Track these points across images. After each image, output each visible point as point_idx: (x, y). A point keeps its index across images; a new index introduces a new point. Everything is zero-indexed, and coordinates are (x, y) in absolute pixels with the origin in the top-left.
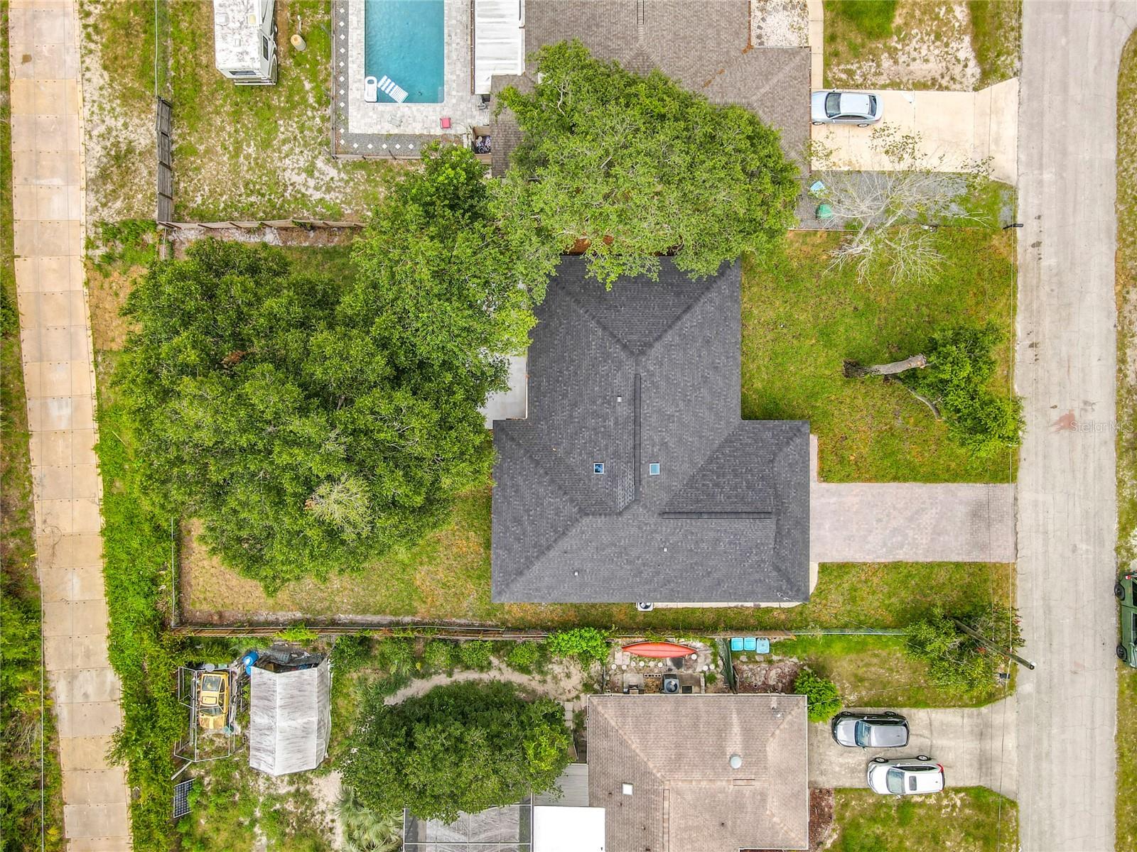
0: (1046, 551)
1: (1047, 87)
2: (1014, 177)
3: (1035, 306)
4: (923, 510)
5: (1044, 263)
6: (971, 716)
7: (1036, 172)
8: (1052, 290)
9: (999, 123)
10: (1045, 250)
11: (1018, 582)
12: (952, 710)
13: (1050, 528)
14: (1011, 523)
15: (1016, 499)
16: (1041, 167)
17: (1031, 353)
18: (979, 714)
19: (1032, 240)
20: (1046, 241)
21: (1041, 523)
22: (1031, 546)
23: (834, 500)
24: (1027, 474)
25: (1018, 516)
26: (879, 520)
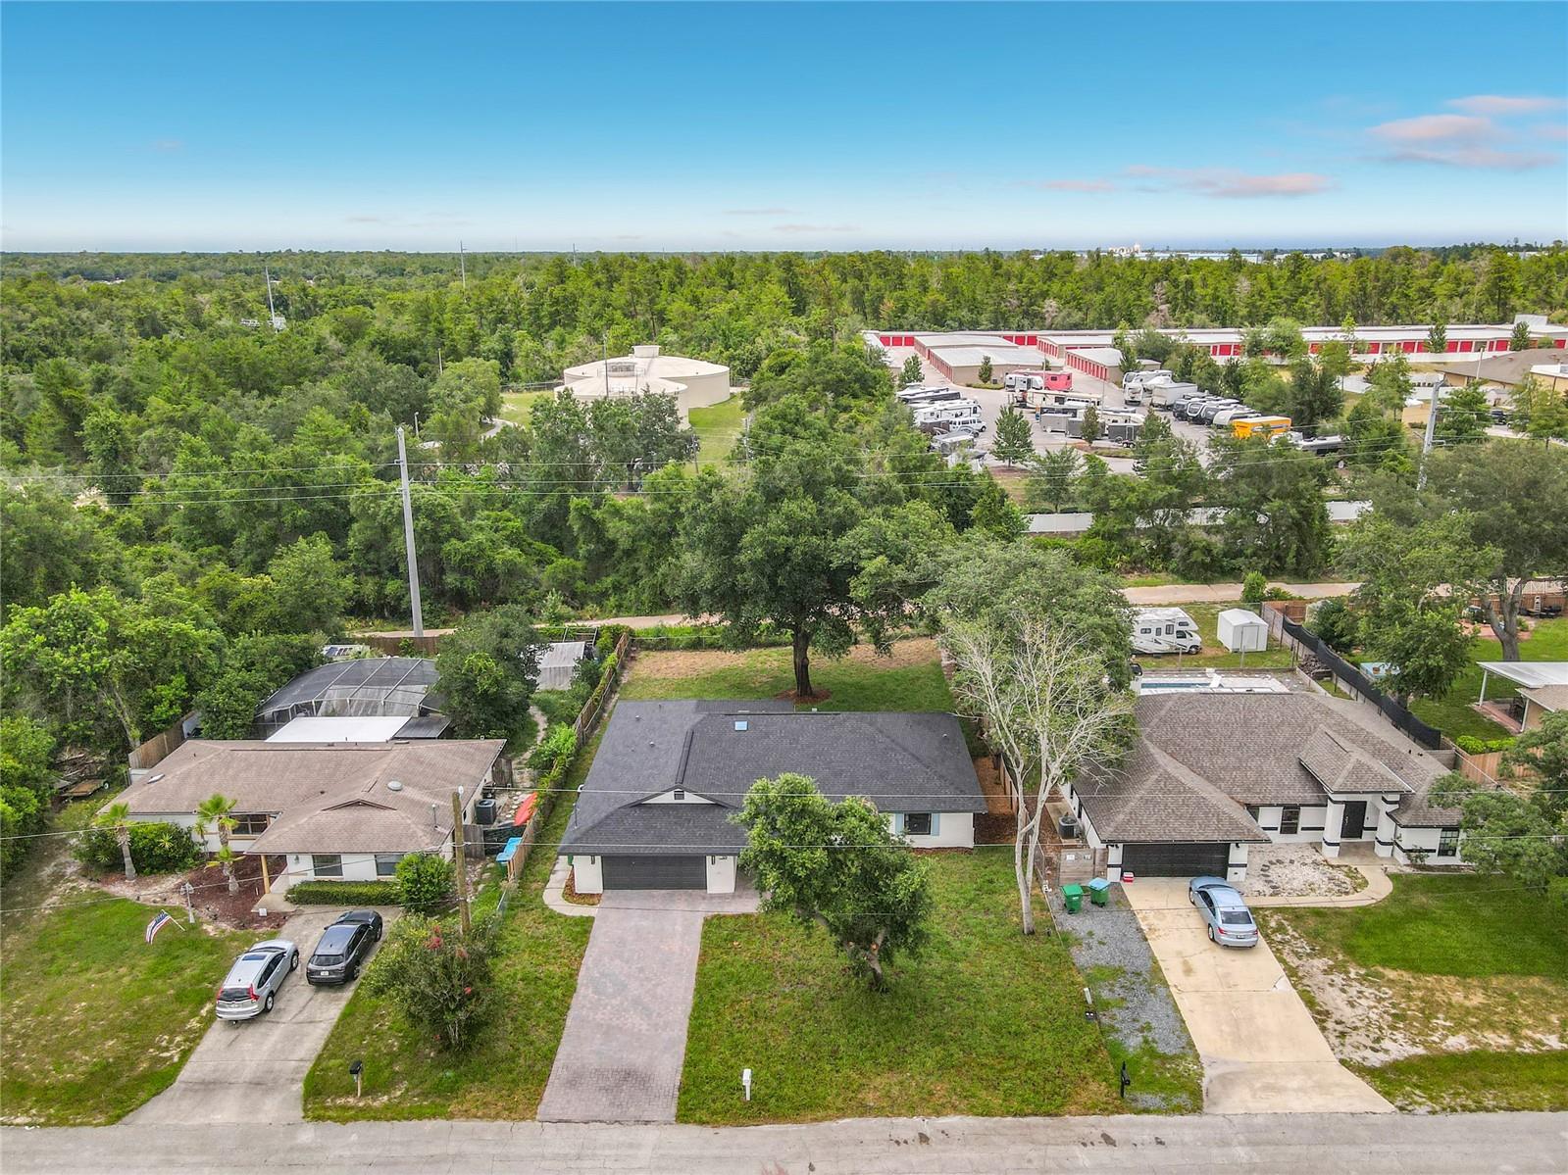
0: (543, 1157)
1: (1409, 1148)
2: (1219, 1110)
3: (995, 1139)
4: (649, 1016)
5: (1078, 1150)
6: (297, 1070)
7: (1241, 1137)
8: (1030, 1161)
9: (1300, 1089)
10: (1103, 1152)
11: (500, 1122)
12: (320, 1047)
13: (587, 1164)
14: (606, 1116)
15: (647, 1123)
16: (1250, 1143)
17: (911, 1135)
18: (293, 1081)
19: (1114, 1134)
20: (1119, 1153)
21: (599, 1152)
22: (557, 1141)
23: (679, 928)
24: (691, 1137)
25: (617, 1125)
26: (641, 970)
